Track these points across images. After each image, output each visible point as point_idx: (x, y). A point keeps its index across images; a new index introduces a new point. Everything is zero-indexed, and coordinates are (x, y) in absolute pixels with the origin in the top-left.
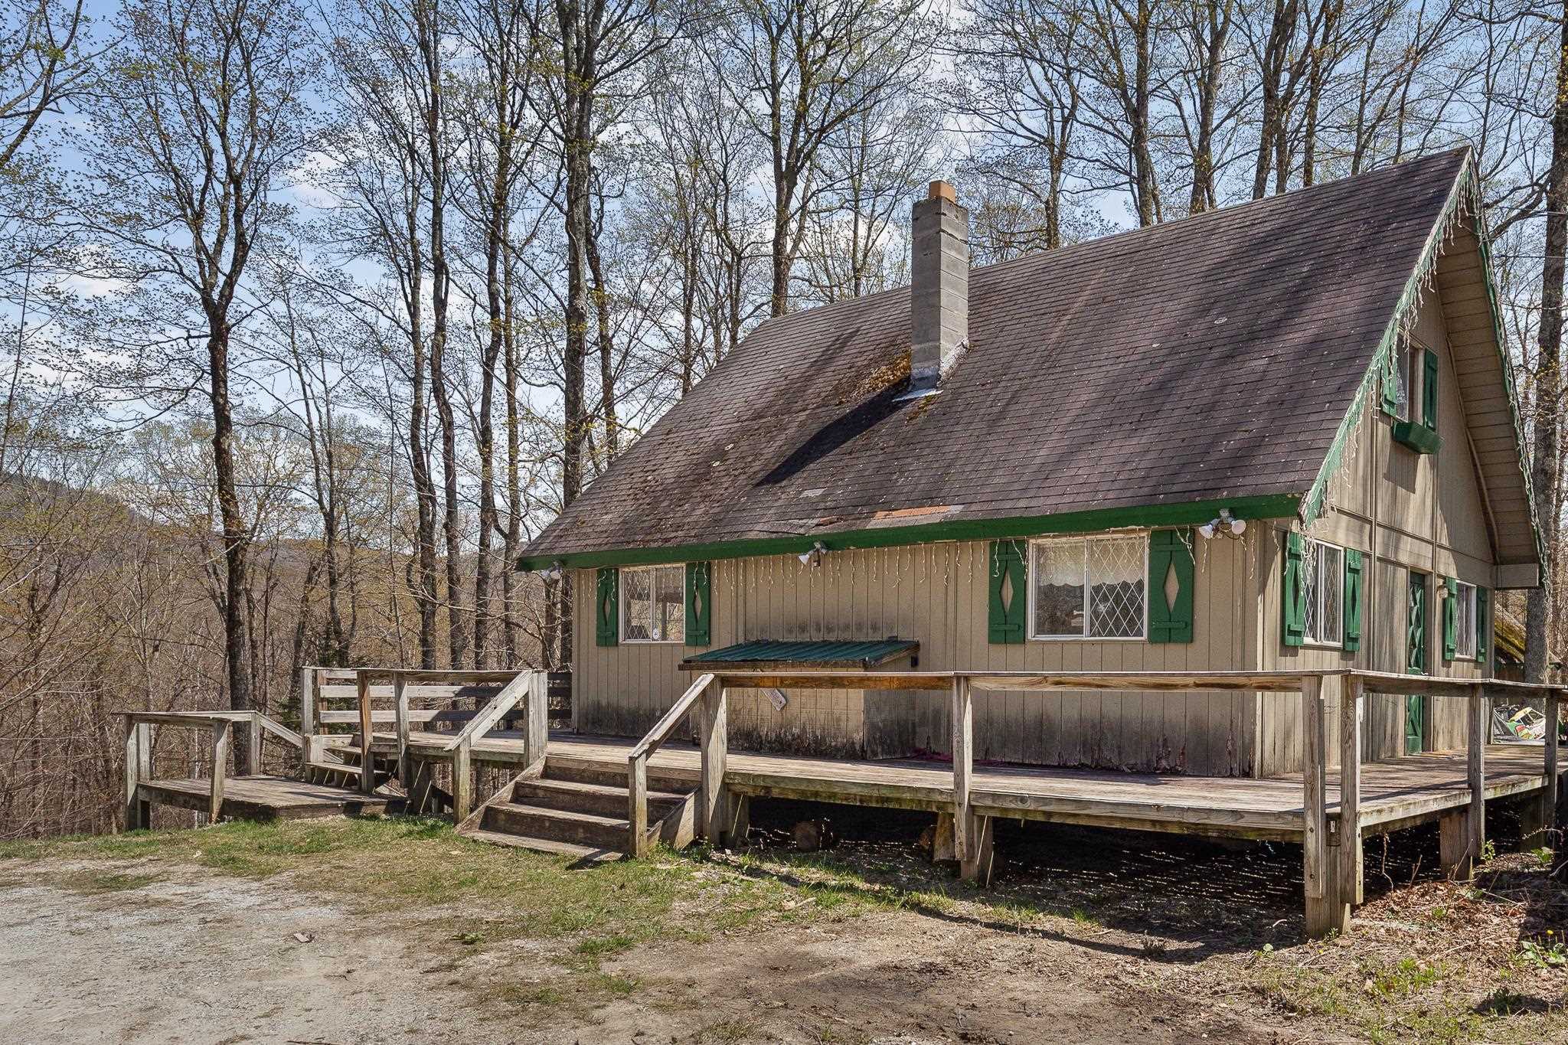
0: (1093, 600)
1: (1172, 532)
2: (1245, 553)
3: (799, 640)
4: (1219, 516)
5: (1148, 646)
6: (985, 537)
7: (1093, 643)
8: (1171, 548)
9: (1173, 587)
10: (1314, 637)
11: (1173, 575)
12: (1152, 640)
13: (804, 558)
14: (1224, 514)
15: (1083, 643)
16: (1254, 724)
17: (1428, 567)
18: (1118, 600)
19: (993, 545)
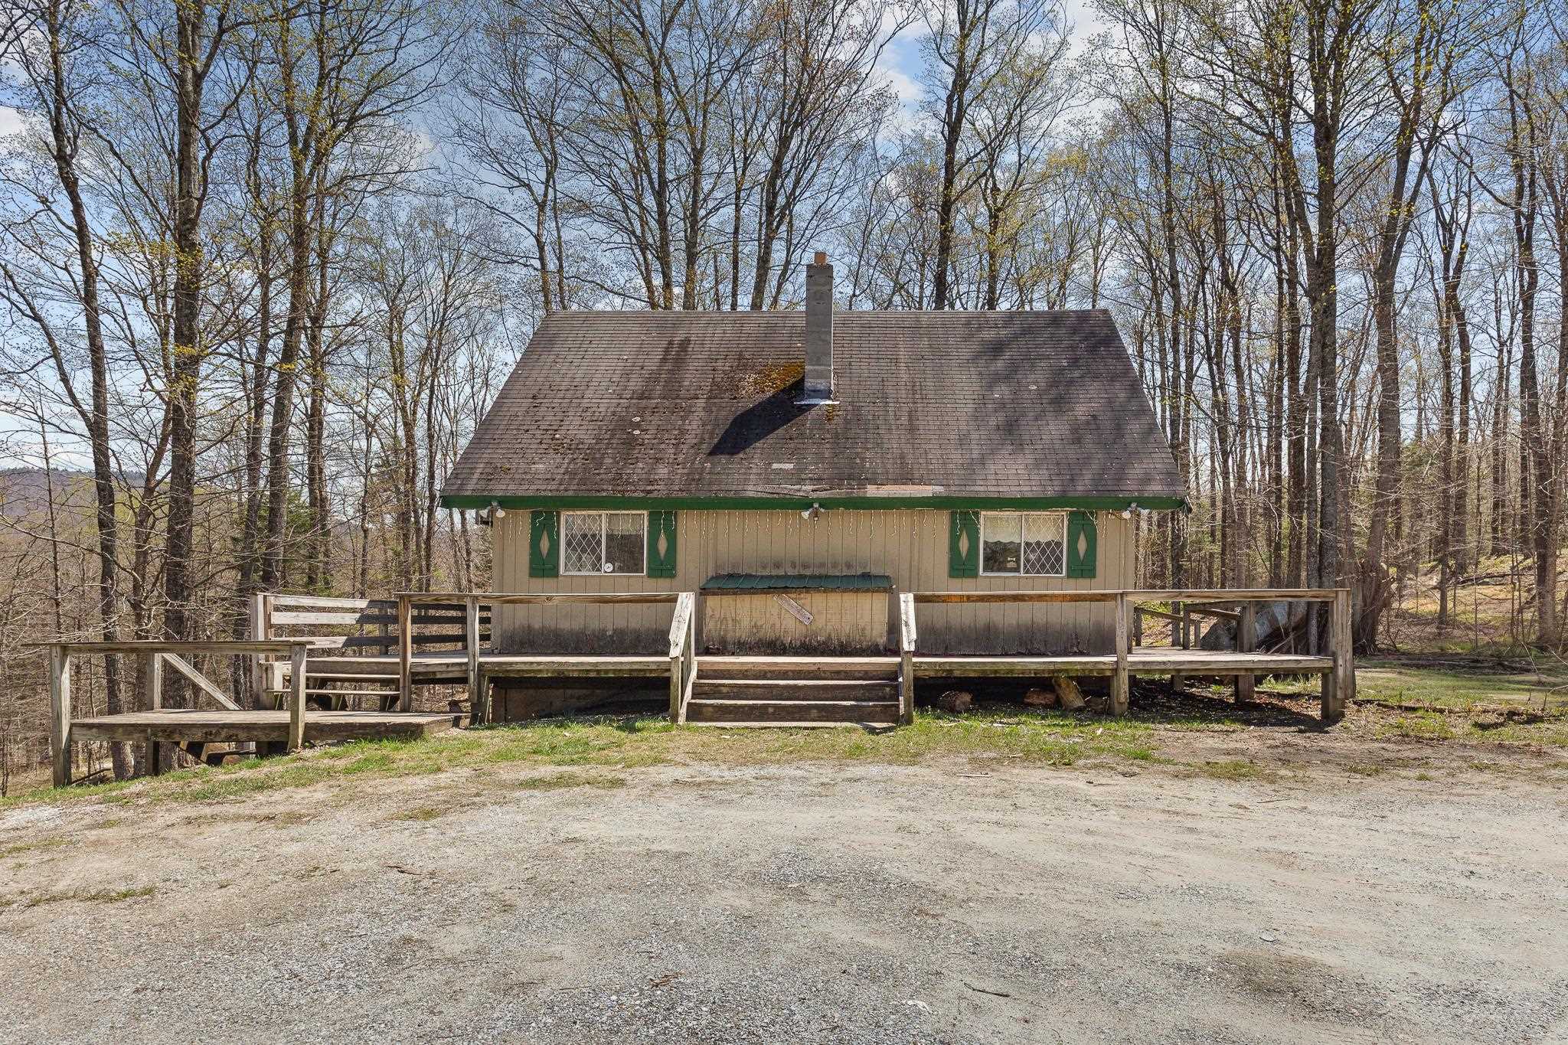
0: (1026, 551)
3: (773, 574)
5: (1066, 579)
6: (946, 508)
7: (1027, 577)
8: (1082, 522)
9: (1082, 545)
11: (1082, 537)
13: (806, 514)
15: (1020, 578)
18: (1043, 552)
19: (953, 514)
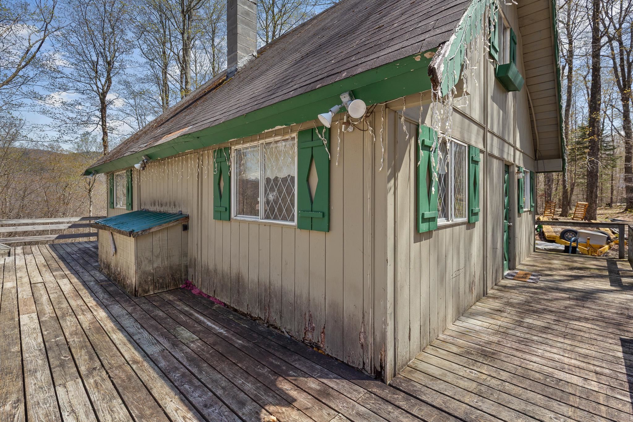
0: (266, 190)
1: (312, 130)
2: (374, 145)
4: (341, 102)
5: (298, 231)
7: (265, 224)
8: (311, 144)
9: (314, 180)
10: (446, 217)
11: (314, 169)
12: (300, 226)
13: (138, 165)
14: (345, 98)
15: (259, 224)
16: (385, 323)
17: (512, 161)
18: (280, 190)
19: (214, 152)
